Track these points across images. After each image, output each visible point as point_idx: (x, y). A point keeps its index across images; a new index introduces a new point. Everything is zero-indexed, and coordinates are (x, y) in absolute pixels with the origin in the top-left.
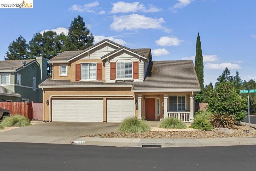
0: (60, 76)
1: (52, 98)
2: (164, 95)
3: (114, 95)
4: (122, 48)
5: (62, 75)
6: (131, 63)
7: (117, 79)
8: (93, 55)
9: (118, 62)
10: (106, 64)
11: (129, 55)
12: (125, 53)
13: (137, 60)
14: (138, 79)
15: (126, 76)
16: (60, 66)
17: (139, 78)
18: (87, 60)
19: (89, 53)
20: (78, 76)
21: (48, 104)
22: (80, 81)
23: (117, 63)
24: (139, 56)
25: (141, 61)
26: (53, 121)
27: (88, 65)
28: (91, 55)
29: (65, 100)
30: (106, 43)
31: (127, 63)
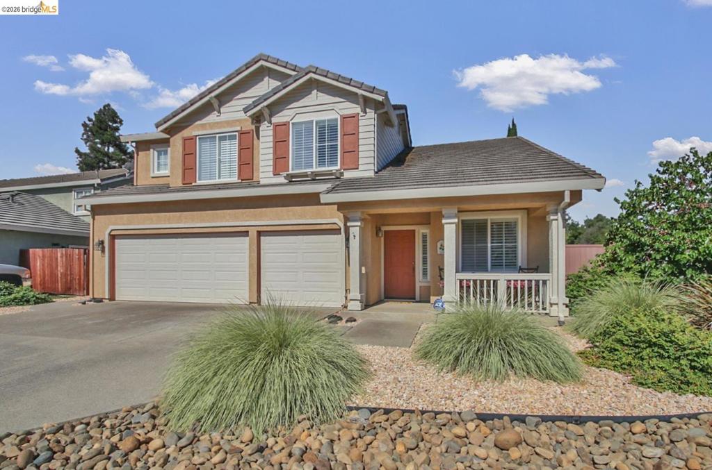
0: (153, 177)
1: (113, 233)
2: (443, 213)
3: (279, 220)
4: (307, 74)
5: (157, 173)
6: (336, 120)
7: (291, 172)
8: (228, 110)
9: (298, 119)
10: (261, 129)
11: (329, 97)
12: (316, 91)
13: (354, 109)
14: (358, 168)
15: (321, 162)
16: (152, 150)
17: (360, 166)
18: (212, 125)
19: (216, 104)
20: (189, 169)
21: (103, 251)
22: (193, 184)
23: (293, 124)
24: (357, 94)
25: (368, 110)
26: (117, 298)
27: (215, 137)
28: (222, 110)
29: (148, 240)
30: (262, 66)
31: (324, 121)
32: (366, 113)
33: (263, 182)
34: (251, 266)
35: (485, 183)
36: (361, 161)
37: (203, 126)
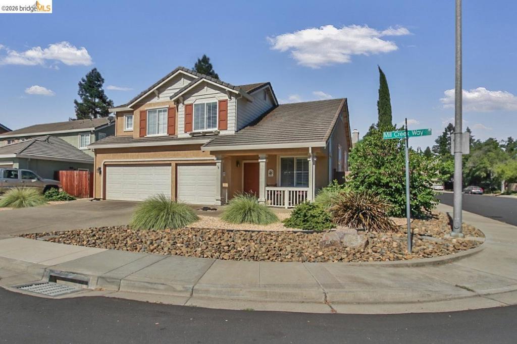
0: (125, 132)
1: (105, 163)
2: (259, 156)
3: (187, 157)
4: (201, 79)
5: (127, 129)
6: (216, 103)
7: (194, 131)
8: (163, 96)
9: (197, 102)
10: (179, 107)
11: (213, 90)
12: (206, 87)
13: (225, 97)
14: (227, 129)
15: (209, 127)
16: (124, 117)
17: (228, 128)
18: (155, 104)
19: (157, 93)
20: (143, 128)
21: (100, 173)
22: (145, 137)
23: (195, 105)
24: (225, 89)
25: (232, 98)
26: (107, 198)
27: (156, 111)
28: (160, 96)
29: (122, 168)
30: (180, 73)
31: (210, 103)
32: (231, 99)
33: (179, 136)
34: (172, 181)
36: (228, 125)
37: (150, 105)
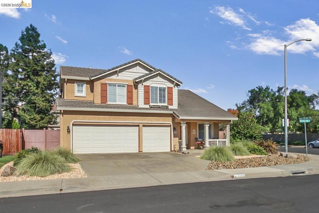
0: (75, 96)
1: (74, 123)
4: (158, 71)
5: (77, 95)
6: (166, 88)
7: (152, 104)
8: (121, 75)
9: (153, 85)
10: (138, 86)
11: (163, 80)
12: (159, 77)
13: (172, 86)
14: (172, 105)
15: (160, 102)
16: (75, 84)
18: (114, 80)
20: (104, 97)
22: (107, 103)
23: (151, 87)
24: (174, 81)
27: (116, 85)
28: (119, 74)
30: (139, 63)
31: (162, 87)
32: (175, 87)
33: (140, 106)
34: (140, 138)
35: (212, 116)
36: (173, 103)
37: (111, 80)
